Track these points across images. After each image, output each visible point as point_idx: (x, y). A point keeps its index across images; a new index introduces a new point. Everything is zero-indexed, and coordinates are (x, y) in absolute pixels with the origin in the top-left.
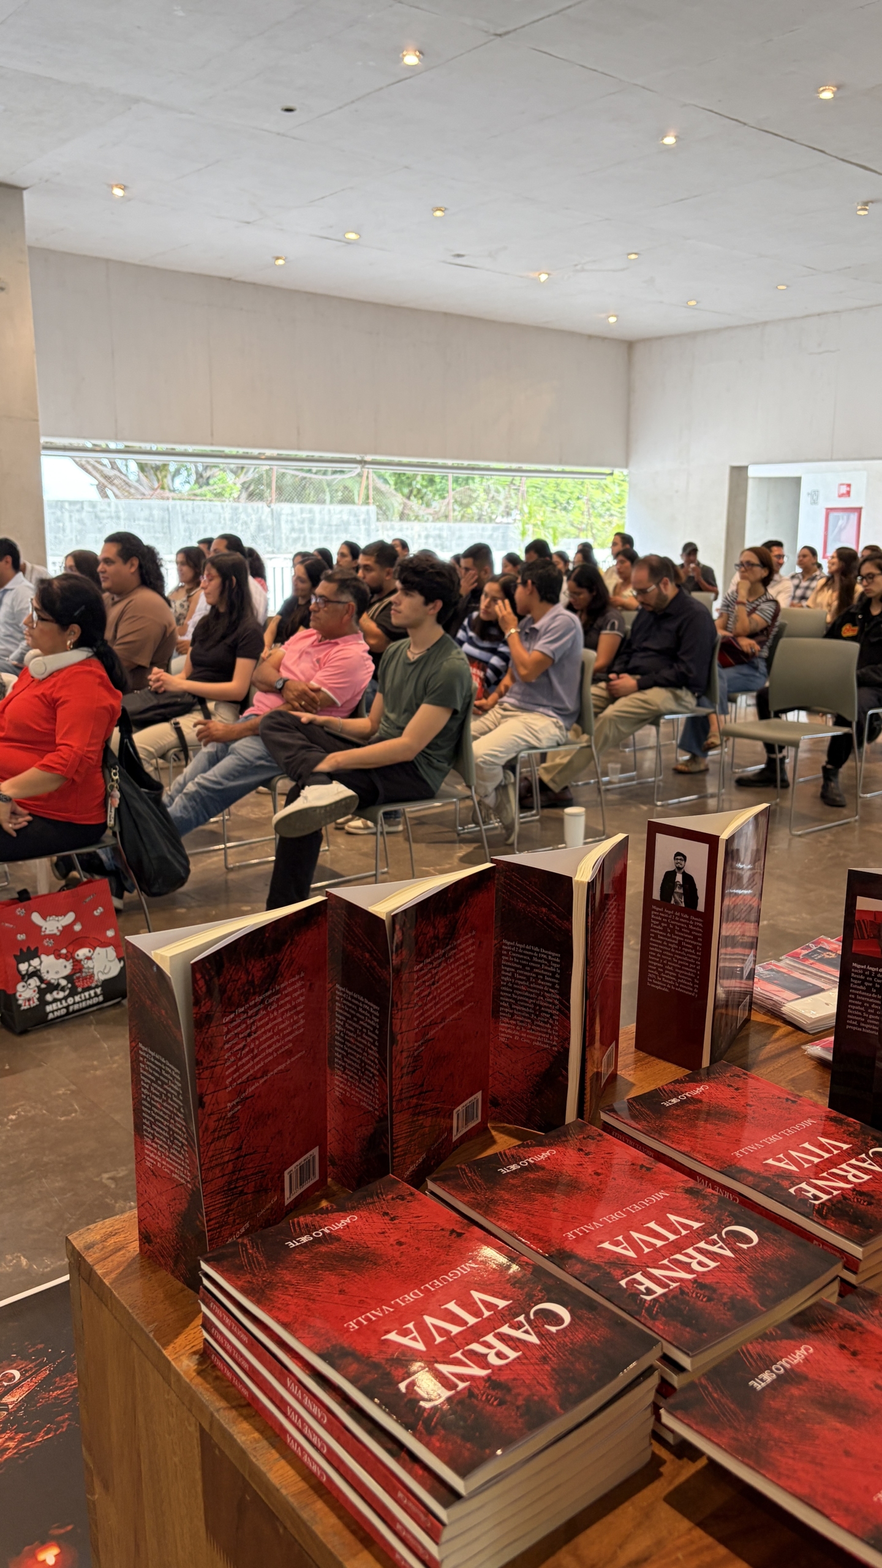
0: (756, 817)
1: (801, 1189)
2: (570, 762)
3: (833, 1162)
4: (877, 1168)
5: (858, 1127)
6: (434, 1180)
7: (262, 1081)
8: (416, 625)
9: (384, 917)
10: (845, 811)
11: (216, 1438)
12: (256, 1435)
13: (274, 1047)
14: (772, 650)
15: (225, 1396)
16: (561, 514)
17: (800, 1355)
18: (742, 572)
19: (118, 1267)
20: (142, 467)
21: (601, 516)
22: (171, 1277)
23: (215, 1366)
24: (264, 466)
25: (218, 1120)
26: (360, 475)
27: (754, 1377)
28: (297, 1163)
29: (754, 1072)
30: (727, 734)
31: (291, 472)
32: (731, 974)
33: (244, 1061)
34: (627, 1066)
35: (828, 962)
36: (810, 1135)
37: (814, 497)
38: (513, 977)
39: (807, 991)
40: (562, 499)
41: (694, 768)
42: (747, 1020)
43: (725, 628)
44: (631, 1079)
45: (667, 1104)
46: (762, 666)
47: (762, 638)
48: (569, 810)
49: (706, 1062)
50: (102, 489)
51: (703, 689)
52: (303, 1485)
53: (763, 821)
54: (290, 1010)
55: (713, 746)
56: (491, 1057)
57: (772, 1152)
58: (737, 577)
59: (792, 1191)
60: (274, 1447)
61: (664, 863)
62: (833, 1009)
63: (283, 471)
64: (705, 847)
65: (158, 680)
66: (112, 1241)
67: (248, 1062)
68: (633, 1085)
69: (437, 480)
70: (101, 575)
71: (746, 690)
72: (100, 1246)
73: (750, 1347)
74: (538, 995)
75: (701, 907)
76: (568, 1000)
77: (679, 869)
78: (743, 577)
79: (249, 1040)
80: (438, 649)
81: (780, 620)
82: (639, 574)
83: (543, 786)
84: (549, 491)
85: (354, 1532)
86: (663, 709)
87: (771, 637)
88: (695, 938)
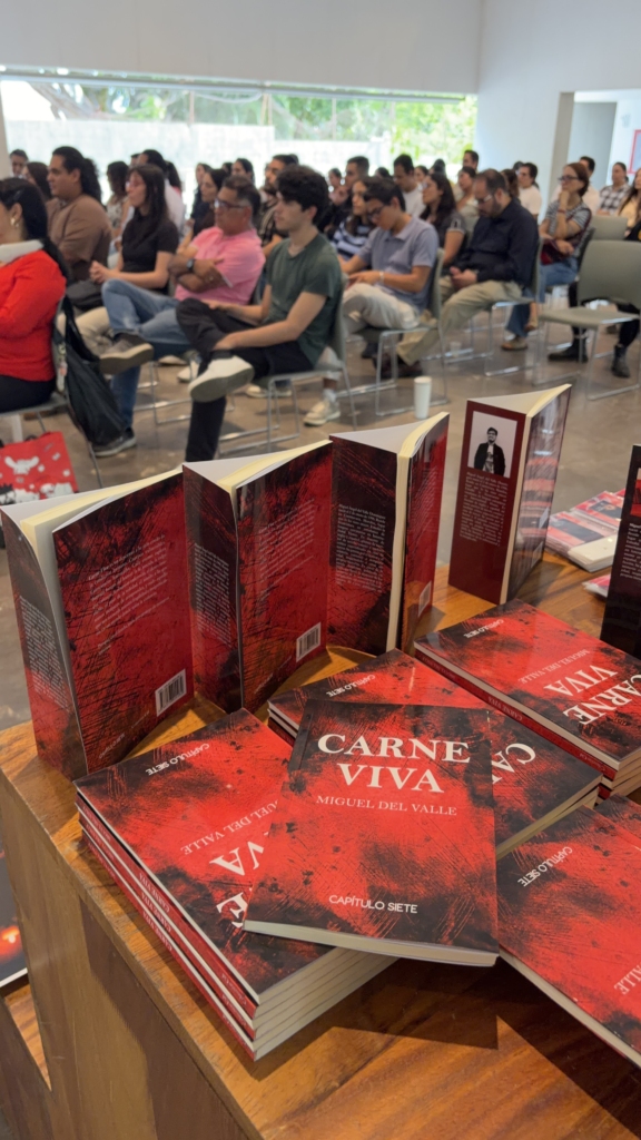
0: (559, 397)
1: (574, 712)
2: (421, 341)
3: (601, 688)
4: (636, 693)
5: (623, 657)
6: (273, 702)
7: (130, 624)
8: (295, 228)
9: (229, 491)
10: (629, 381)
11: (90, 908)
12: (120, 910)
13: (140, 596)
14: (583, 250)
15: (99, 877)
16: (423, 135)
17: (561, 855)
18: (563, 185)
19: (19, 767)
20: (86, 91)
21: (454, 136)
22: (61, 776)
23: (91, 852)
24: (185, 91)
25: (90, 658)
26: (261, 99)
27: (523, 874)
28: (167, 683)
29: (541, 607)
30: (544, 319)
31: (207, 96)
32: (527, 523)
33: (112, 609)
34: (439, 599)
35: (610, 513)
36: (583, 664)
37: (626, 120)
38: (347, 534)
39: (589, 537)
40: (424, 121)
41: (518, 345)
42: (540, 561)
43: (547, 231)
44: (443, 610)
45: (468, 636)
46: (574, 263)
47: (575, 241)
48: (419, 380)
49: (503, 599)
50: (55, 111)
51: (527, 283)
52: (154, 952)
53: (564, 399)
54: (153, 565)
55: (532, 329)
56: (329, 596)
57: (551, 678)
58: (559, 189)
59: (566, 713)
60: (132, 920)
61: (478, 437)
62: (611, 551)
63: (200, 95)
64: (513, 424)
65: (97, 273)
66: (16, 745)
67: (116, 610)
68: (443, 614)
69: (324, 104)
70: (51, 184)
71: (560, 283)
72: (6, 749)
73: (521, 849)
74: (367, 549)
75: (507, 474)
76: (391, 554)
77: (491, 442)
78: (564, 189)
79: (115, 592)
80: (314, 245)
81: (592, 225)
82: (480, 186)
83: (400, 361)
84: (414, 114)
85: (191, 993)
86: (495, 297)
87: (583, 240)
88: (501, 499)
